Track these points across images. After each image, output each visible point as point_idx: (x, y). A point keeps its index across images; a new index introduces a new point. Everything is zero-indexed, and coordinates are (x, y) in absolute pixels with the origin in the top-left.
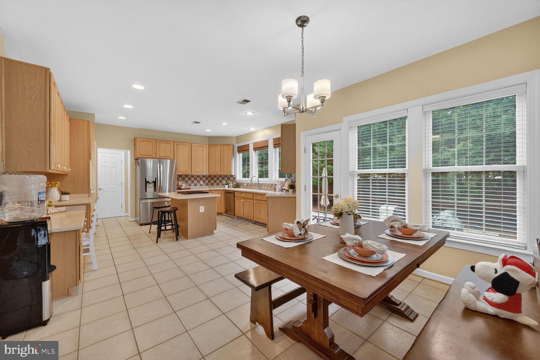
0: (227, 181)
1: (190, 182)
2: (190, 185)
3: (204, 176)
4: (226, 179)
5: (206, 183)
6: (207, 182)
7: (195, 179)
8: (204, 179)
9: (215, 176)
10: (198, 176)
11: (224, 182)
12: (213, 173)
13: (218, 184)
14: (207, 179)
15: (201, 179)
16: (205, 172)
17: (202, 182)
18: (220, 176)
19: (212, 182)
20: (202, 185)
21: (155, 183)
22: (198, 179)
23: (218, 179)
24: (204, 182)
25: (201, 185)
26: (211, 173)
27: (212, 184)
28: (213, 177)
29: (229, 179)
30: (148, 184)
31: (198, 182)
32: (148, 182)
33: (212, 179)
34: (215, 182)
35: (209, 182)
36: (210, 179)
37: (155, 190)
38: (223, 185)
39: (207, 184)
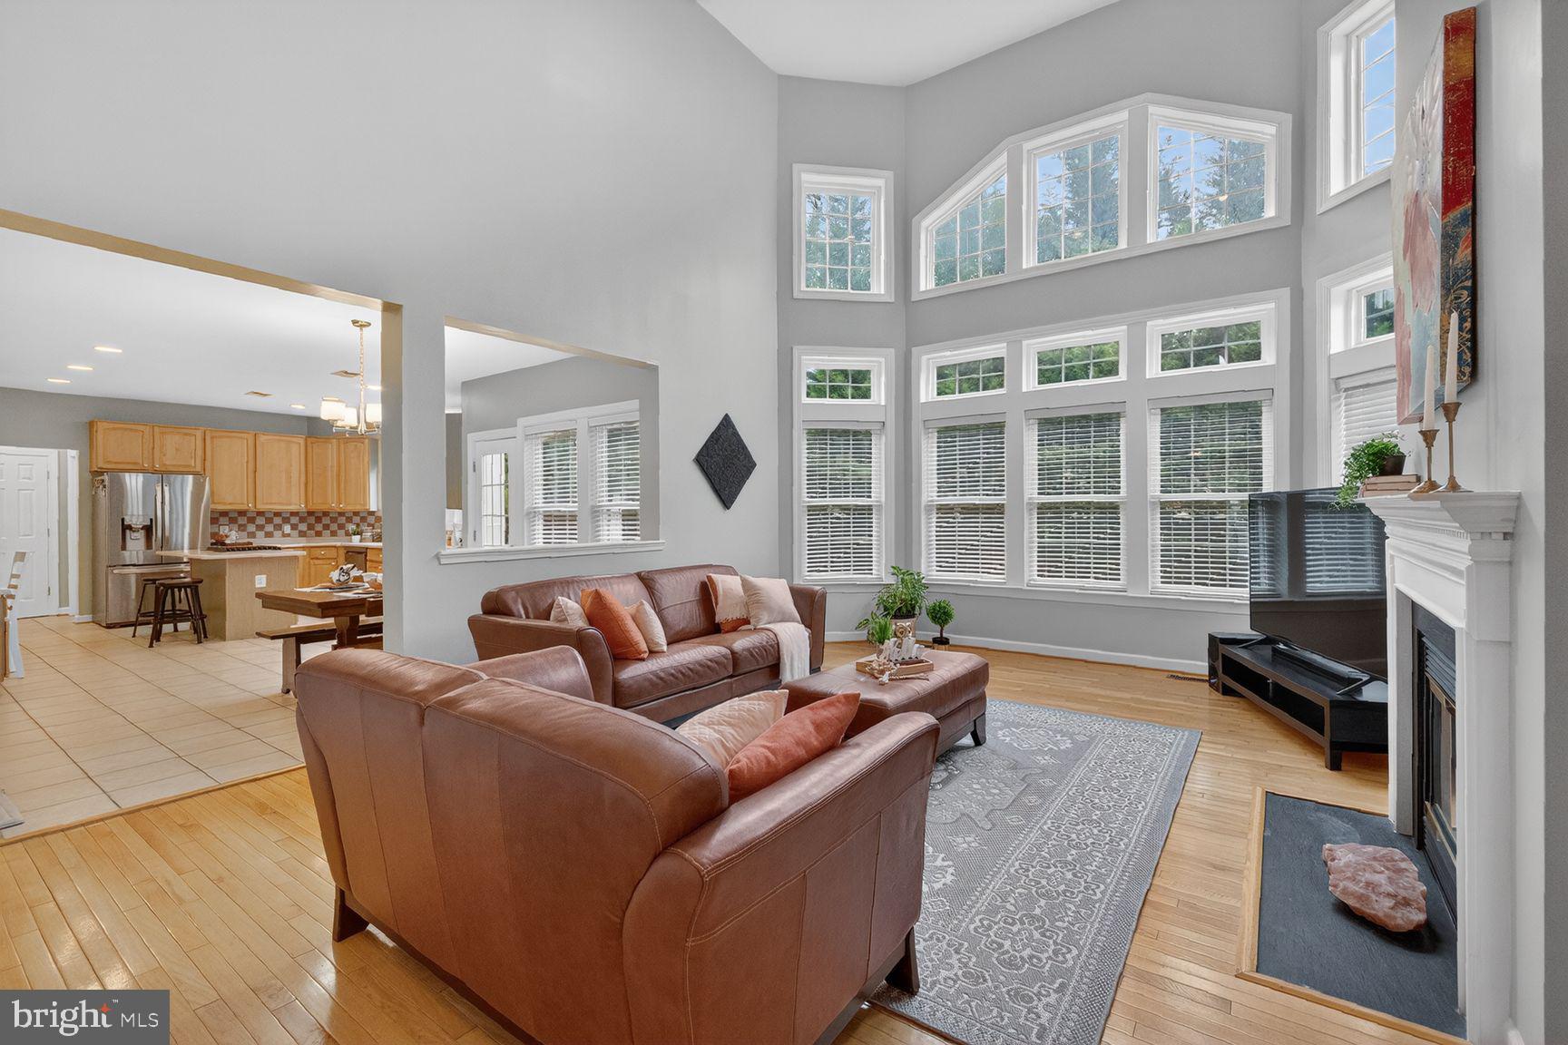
0: (358, 525)
1: (251, 528)
2: (252, 535)
3: (293, 514)
4: (356, 519)
5: (300, 532)
6: (303, 527)
7: (269, 521)
8: (294, 520)
9: (326, 514)
10: (277, 514)
11: (351, 527)
12: (318, 506)
13: (334, 534)
14: (302, 520)
15: (286, 520)
16: (296, 504)
17: (287, 529)
18: (341, 514)
19: (319, 527)
20: (289, 535)
21: (148, 530)
22: (277, 520)
23: (334, 520)
24: (294, 527)
25: (284, 535)
26: (312, 507)
27: (319, 534)
28: (321, 515)
29: (363, 519)
30: (128, 531)
31: (279, 527)
32: (130, 527)
33: (318, 520)
34: (326, 527)
35: (310, 527)
36: (312, 520)
37: (149, 545)
38: (347, 534)
39: (302, 534)
